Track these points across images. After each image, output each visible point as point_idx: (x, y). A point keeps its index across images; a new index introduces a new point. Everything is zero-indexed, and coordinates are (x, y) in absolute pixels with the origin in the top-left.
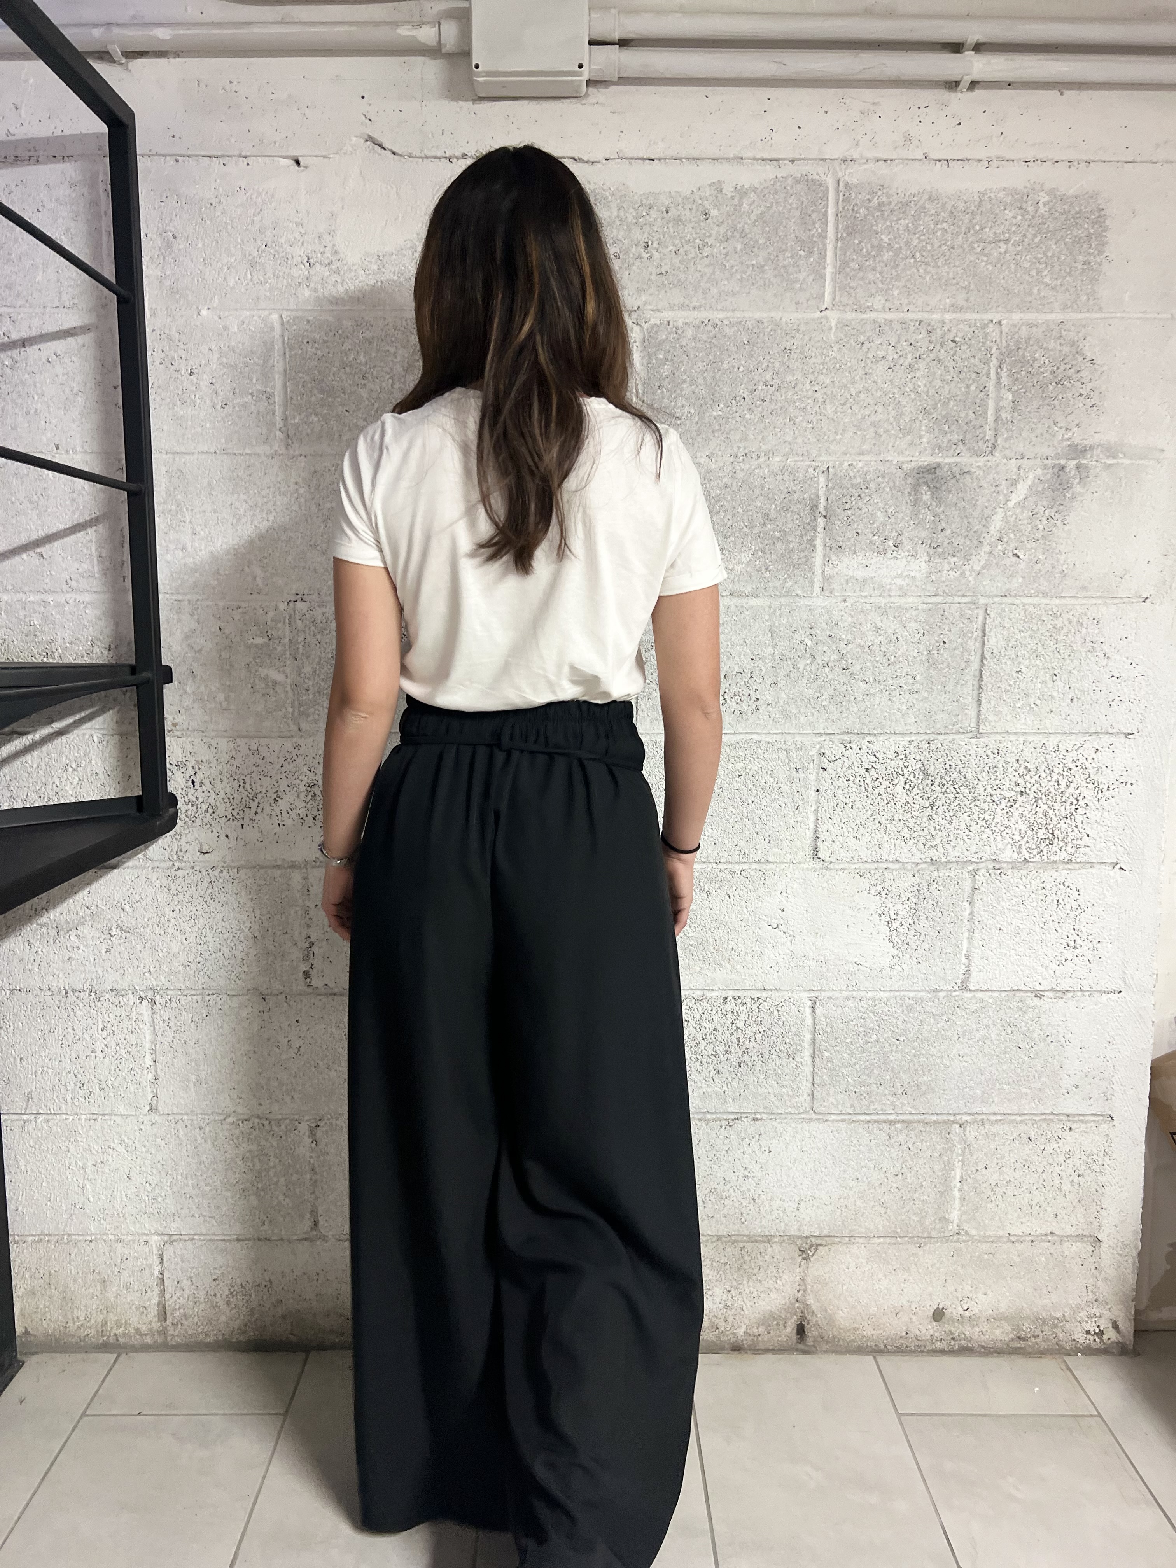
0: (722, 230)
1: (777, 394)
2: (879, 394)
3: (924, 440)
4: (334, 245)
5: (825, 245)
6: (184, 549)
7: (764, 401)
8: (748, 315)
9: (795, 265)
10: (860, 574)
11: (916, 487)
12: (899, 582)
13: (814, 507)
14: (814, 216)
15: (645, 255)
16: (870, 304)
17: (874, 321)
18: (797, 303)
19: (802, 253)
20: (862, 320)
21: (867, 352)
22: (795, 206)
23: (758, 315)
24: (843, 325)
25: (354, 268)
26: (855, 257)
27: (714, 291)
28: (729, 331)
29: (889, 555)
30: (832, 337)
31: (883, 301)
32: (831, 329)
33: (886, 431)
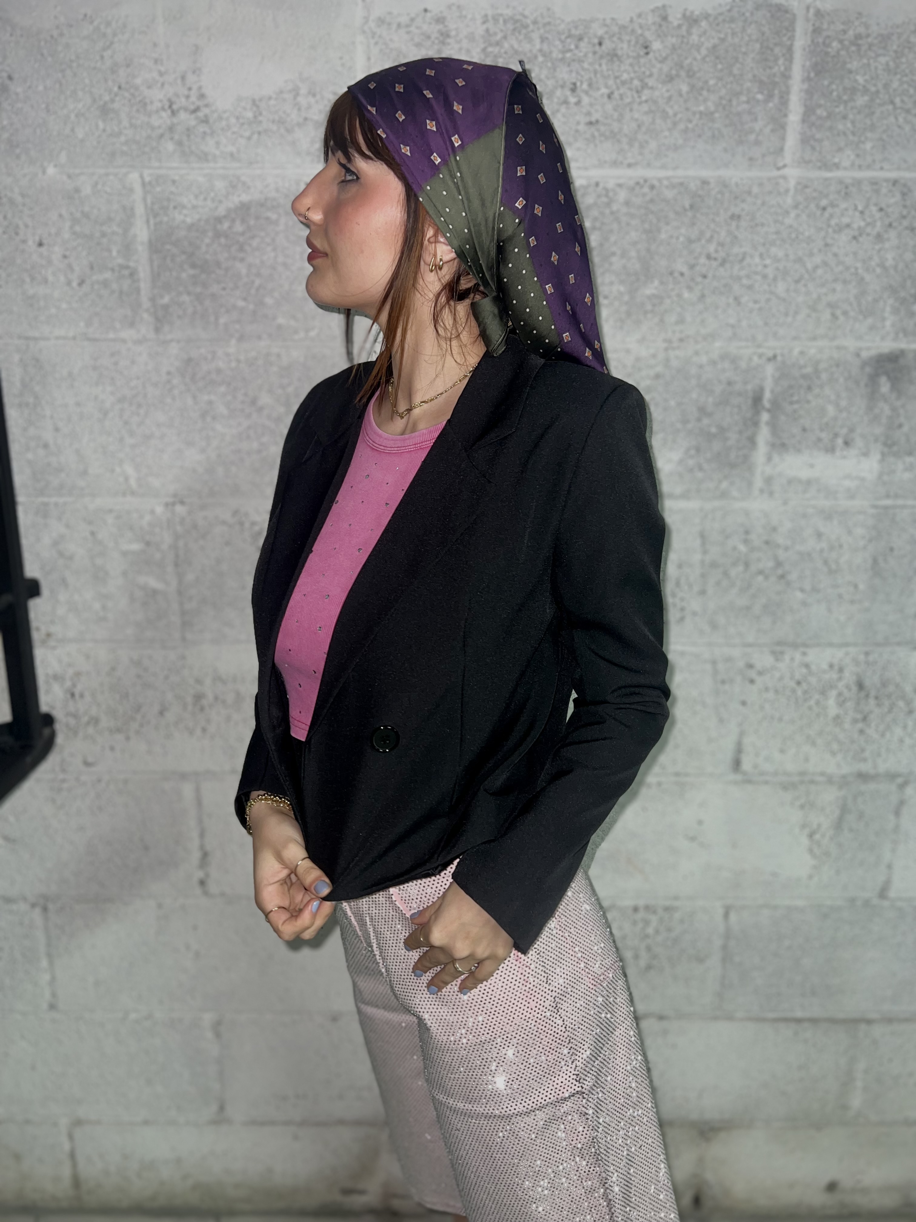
0: (666, 69)
1: (721, 270)
2: (841, 268)
3: (888, 323)
4: (200, 88)
5: (788, 87)
6: (46, 446)
7: (705, 277)
8: (691, 173)
9: (750, 113)
10: (805, 474)
11: (873, 380)
12: (847, 483)
13: (757, 399)
14: (777, 50)
15: (573, 100)
16: (836, 160)
17: (841, 182)
18: (751, 159)
19: (760, 97)
20: (826, 179)
21: (829, 220)
22: (754, 37)
23: (705, 173)
24: (803, 186)
25: (225, 116)
26: (822, 102)
27: (653, 145)
28: (669, 194)
29: (838, 453)
30: (789, 201)
31: (853, 157)
32: (787, 191)
33: (845, 313)
